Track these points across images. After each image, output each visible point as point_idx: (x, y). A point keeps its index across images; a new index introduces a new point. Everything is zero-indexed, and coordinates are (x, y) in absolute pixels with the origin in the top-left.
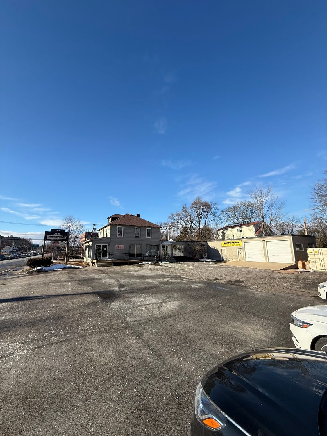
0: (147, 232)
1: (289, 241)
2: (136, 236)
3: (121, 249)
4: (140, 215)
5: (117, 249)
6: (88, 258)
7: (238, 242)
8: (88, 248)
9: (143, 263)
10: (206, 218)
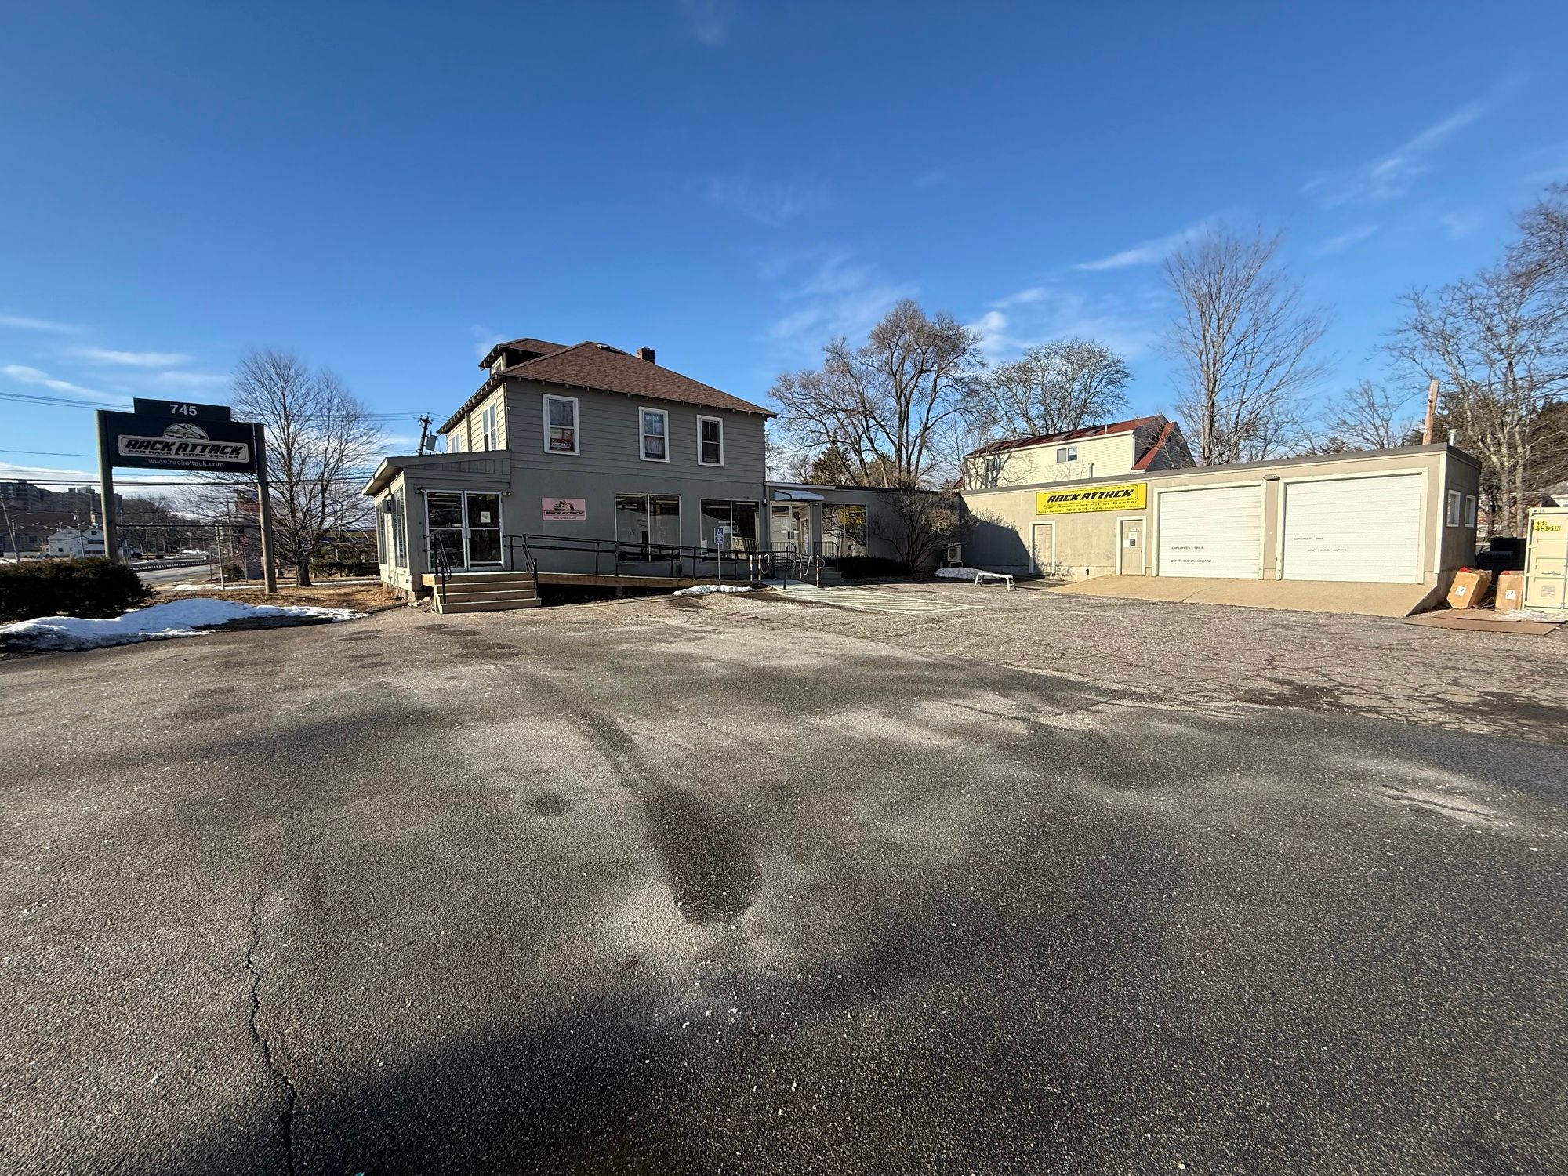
0: (705, 437)
1: (1425, 476)
2: (647, 455)
3: (572, 517)
4: (653, 352)
5: (551, 517)
7: (1127, 493)
8: (390, 515)
9: (696, 589)
10: (932, 401)
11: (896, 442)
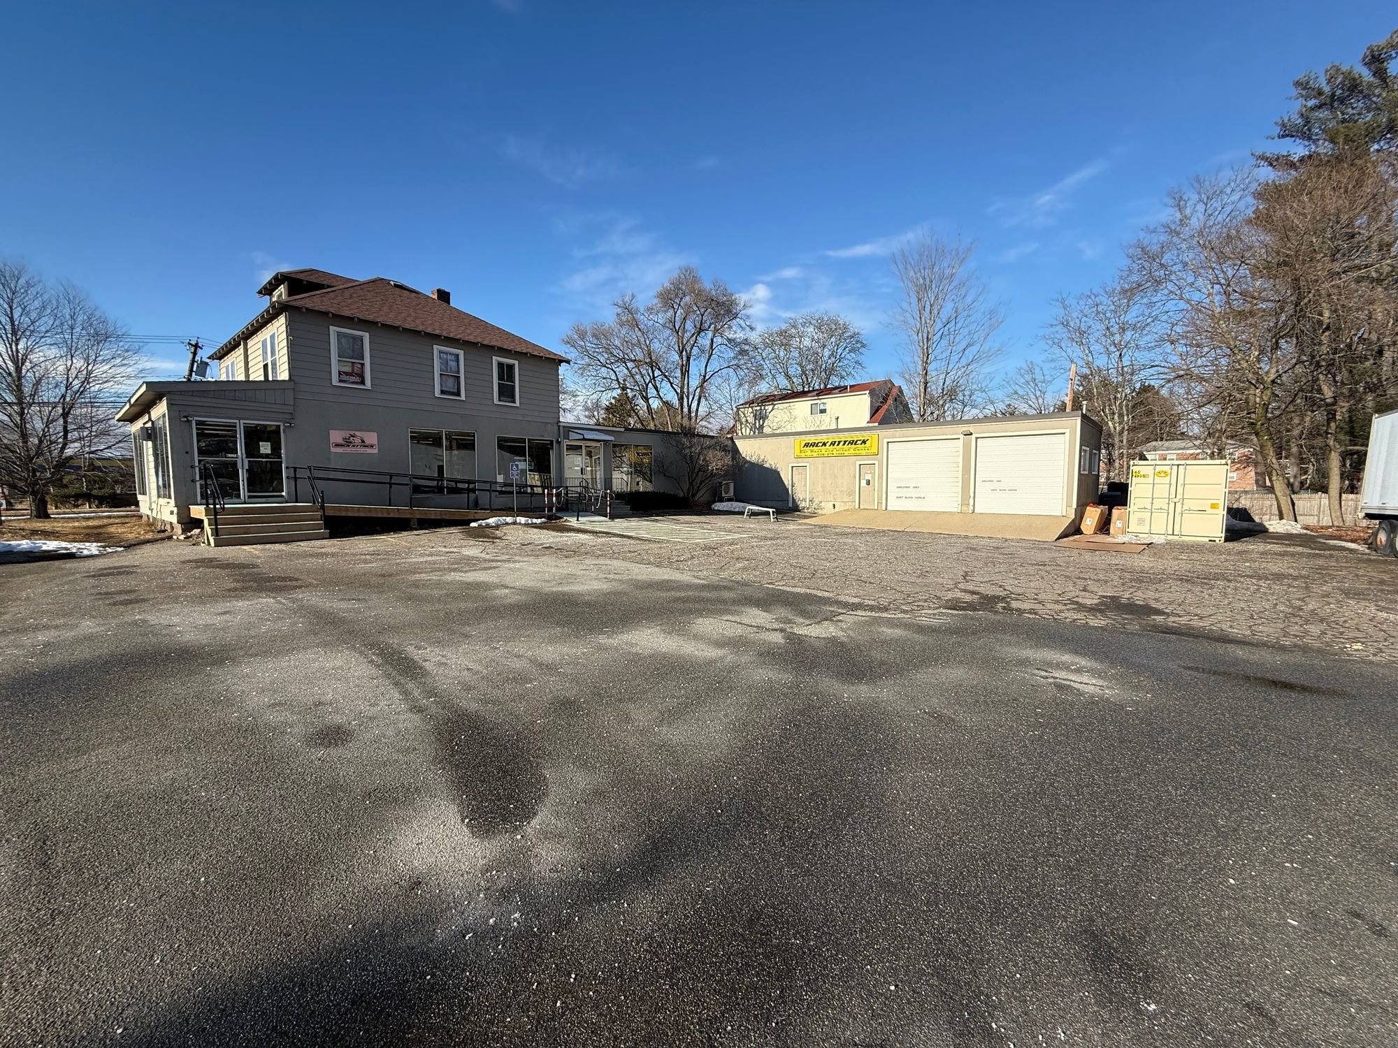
0: (501, 377)
1: (1067, 435)
2: (443, 392)
3: (362, 450)
4: (448, 294)
5: (340, 450)
6: (159, 496)
7: (864, 442)
8: (150, 443)
9: (492, 521)
10: (710, 357)
11: (679, 391)
